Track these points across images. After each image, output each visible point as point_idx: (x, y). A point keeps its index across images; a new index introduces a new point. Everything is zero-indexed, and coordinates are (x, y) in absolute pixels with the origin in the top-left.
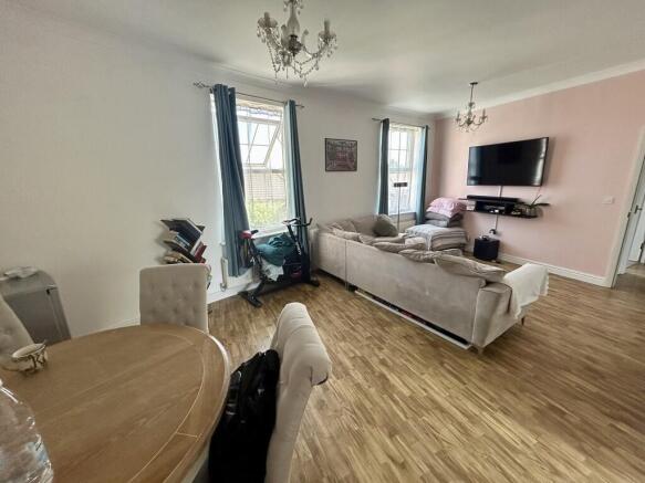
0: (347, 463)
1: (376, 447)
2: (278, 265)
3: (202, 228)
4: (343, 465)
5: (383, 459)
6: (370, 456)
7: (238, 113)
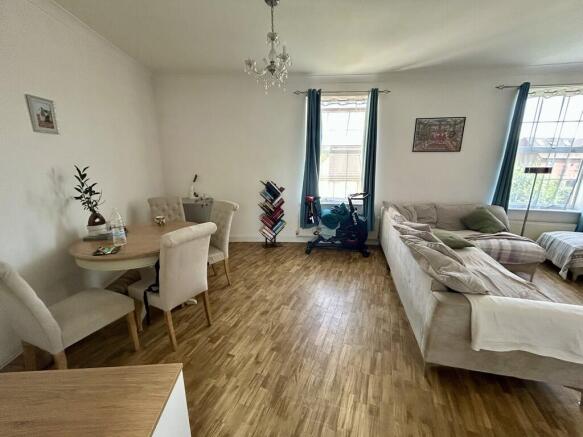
0: (240, 339)
1: (260, 346)
2: (331, 227)
3: (282, 189)
4: (237, 339)
5: (254, 352)
6: (251, 347)
7: (322, 107)
